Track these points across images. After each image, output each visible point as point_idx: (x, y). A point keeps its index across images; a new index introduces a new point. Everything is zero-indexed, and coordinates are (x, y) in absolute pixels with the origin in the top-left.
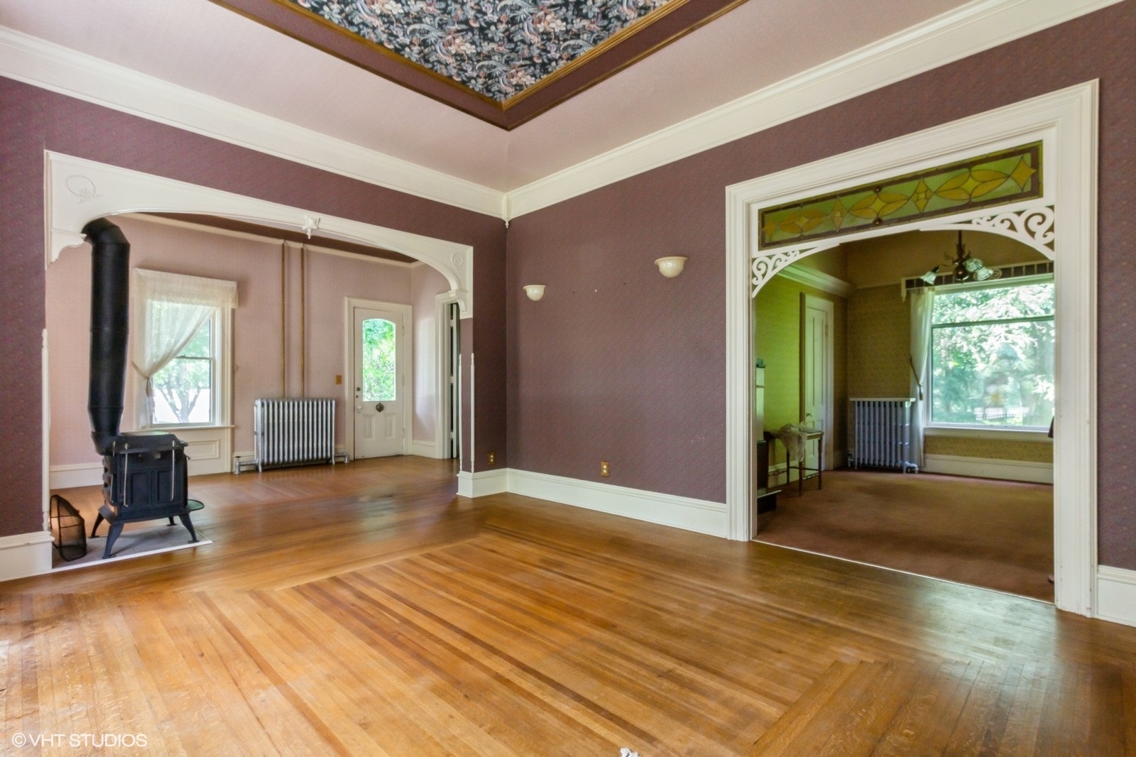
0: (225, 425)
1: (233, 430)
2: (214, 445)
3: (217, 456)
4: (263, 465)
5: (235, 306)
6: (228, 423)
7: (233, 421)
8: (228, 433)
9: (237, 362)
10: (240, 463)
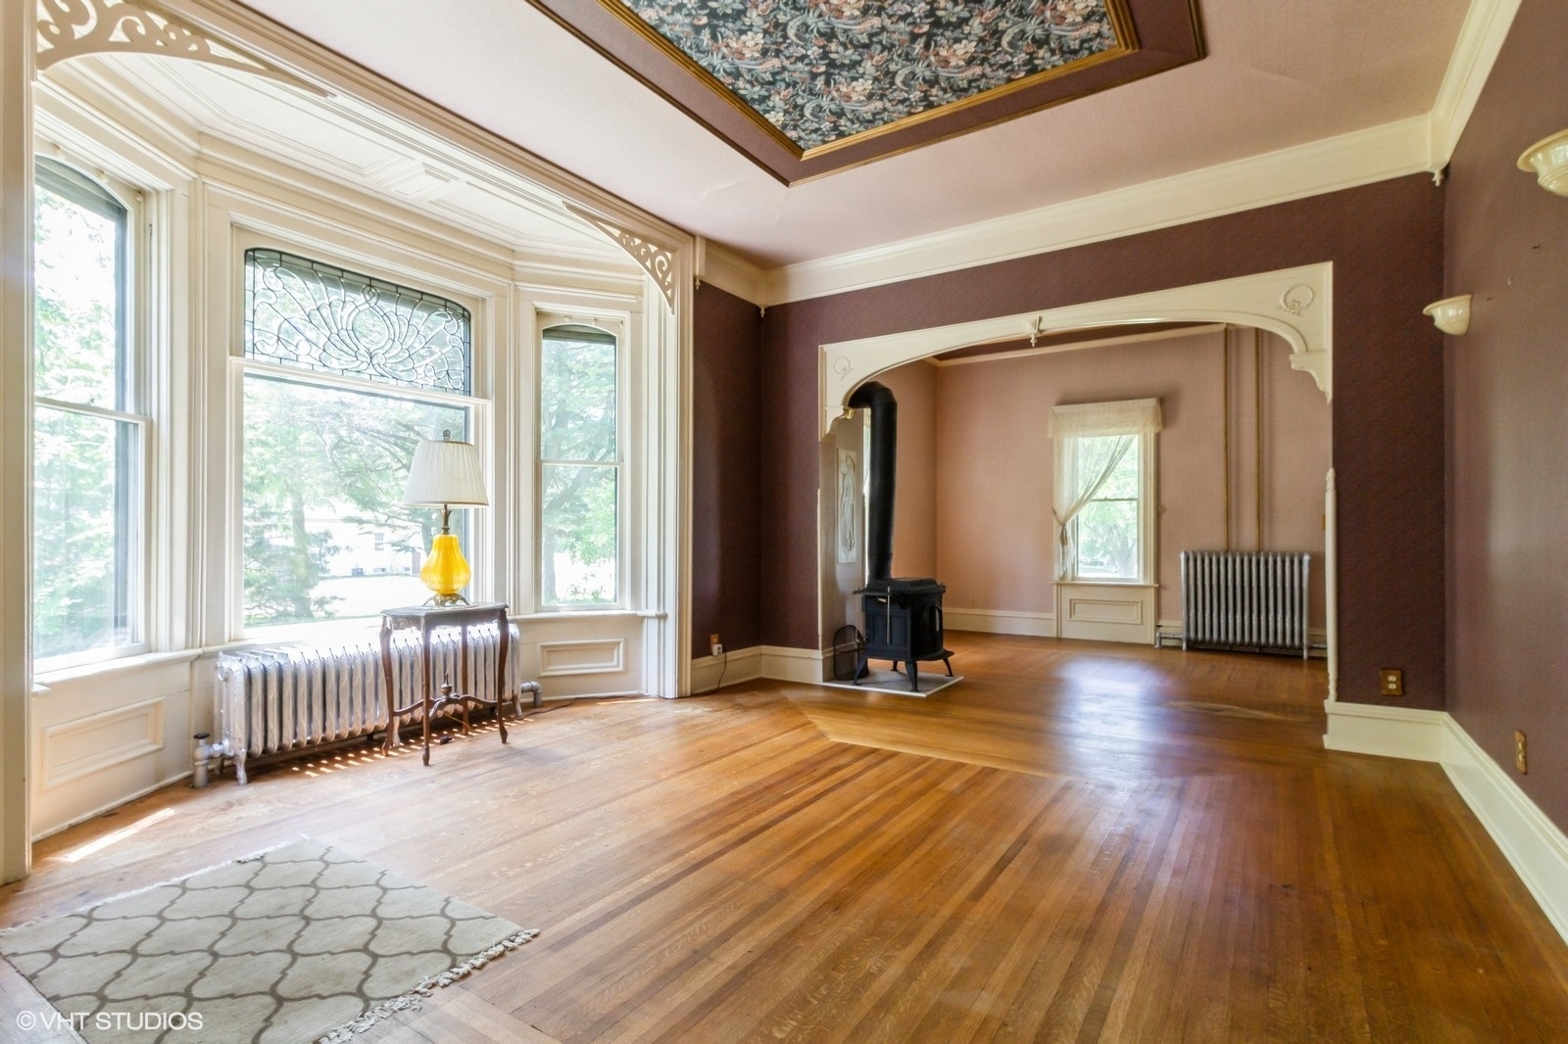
0: (1148, 584)
1: (1158, 591)
2: (1136, 607)
3: (1139, 622)
4: (1188, 640)
5: (1160, 428)
6: (1151, 582)
7: (1158, 577)
8: (1151, 595)
9: (1165, 500)
10: (1160, 634)
